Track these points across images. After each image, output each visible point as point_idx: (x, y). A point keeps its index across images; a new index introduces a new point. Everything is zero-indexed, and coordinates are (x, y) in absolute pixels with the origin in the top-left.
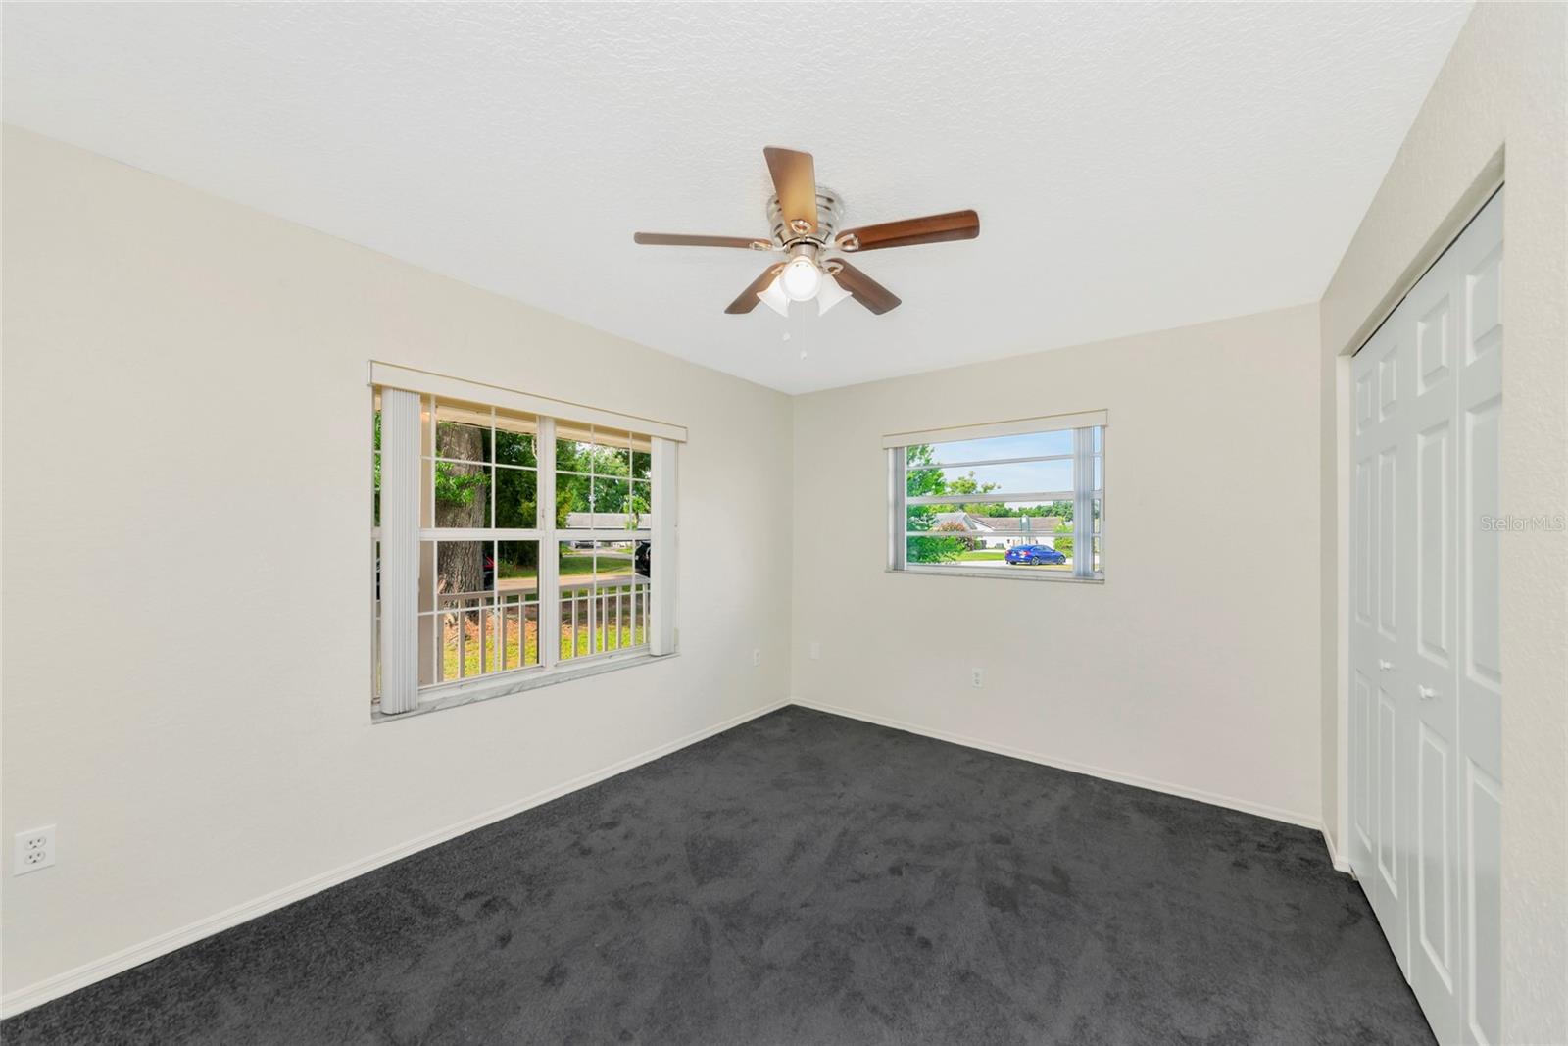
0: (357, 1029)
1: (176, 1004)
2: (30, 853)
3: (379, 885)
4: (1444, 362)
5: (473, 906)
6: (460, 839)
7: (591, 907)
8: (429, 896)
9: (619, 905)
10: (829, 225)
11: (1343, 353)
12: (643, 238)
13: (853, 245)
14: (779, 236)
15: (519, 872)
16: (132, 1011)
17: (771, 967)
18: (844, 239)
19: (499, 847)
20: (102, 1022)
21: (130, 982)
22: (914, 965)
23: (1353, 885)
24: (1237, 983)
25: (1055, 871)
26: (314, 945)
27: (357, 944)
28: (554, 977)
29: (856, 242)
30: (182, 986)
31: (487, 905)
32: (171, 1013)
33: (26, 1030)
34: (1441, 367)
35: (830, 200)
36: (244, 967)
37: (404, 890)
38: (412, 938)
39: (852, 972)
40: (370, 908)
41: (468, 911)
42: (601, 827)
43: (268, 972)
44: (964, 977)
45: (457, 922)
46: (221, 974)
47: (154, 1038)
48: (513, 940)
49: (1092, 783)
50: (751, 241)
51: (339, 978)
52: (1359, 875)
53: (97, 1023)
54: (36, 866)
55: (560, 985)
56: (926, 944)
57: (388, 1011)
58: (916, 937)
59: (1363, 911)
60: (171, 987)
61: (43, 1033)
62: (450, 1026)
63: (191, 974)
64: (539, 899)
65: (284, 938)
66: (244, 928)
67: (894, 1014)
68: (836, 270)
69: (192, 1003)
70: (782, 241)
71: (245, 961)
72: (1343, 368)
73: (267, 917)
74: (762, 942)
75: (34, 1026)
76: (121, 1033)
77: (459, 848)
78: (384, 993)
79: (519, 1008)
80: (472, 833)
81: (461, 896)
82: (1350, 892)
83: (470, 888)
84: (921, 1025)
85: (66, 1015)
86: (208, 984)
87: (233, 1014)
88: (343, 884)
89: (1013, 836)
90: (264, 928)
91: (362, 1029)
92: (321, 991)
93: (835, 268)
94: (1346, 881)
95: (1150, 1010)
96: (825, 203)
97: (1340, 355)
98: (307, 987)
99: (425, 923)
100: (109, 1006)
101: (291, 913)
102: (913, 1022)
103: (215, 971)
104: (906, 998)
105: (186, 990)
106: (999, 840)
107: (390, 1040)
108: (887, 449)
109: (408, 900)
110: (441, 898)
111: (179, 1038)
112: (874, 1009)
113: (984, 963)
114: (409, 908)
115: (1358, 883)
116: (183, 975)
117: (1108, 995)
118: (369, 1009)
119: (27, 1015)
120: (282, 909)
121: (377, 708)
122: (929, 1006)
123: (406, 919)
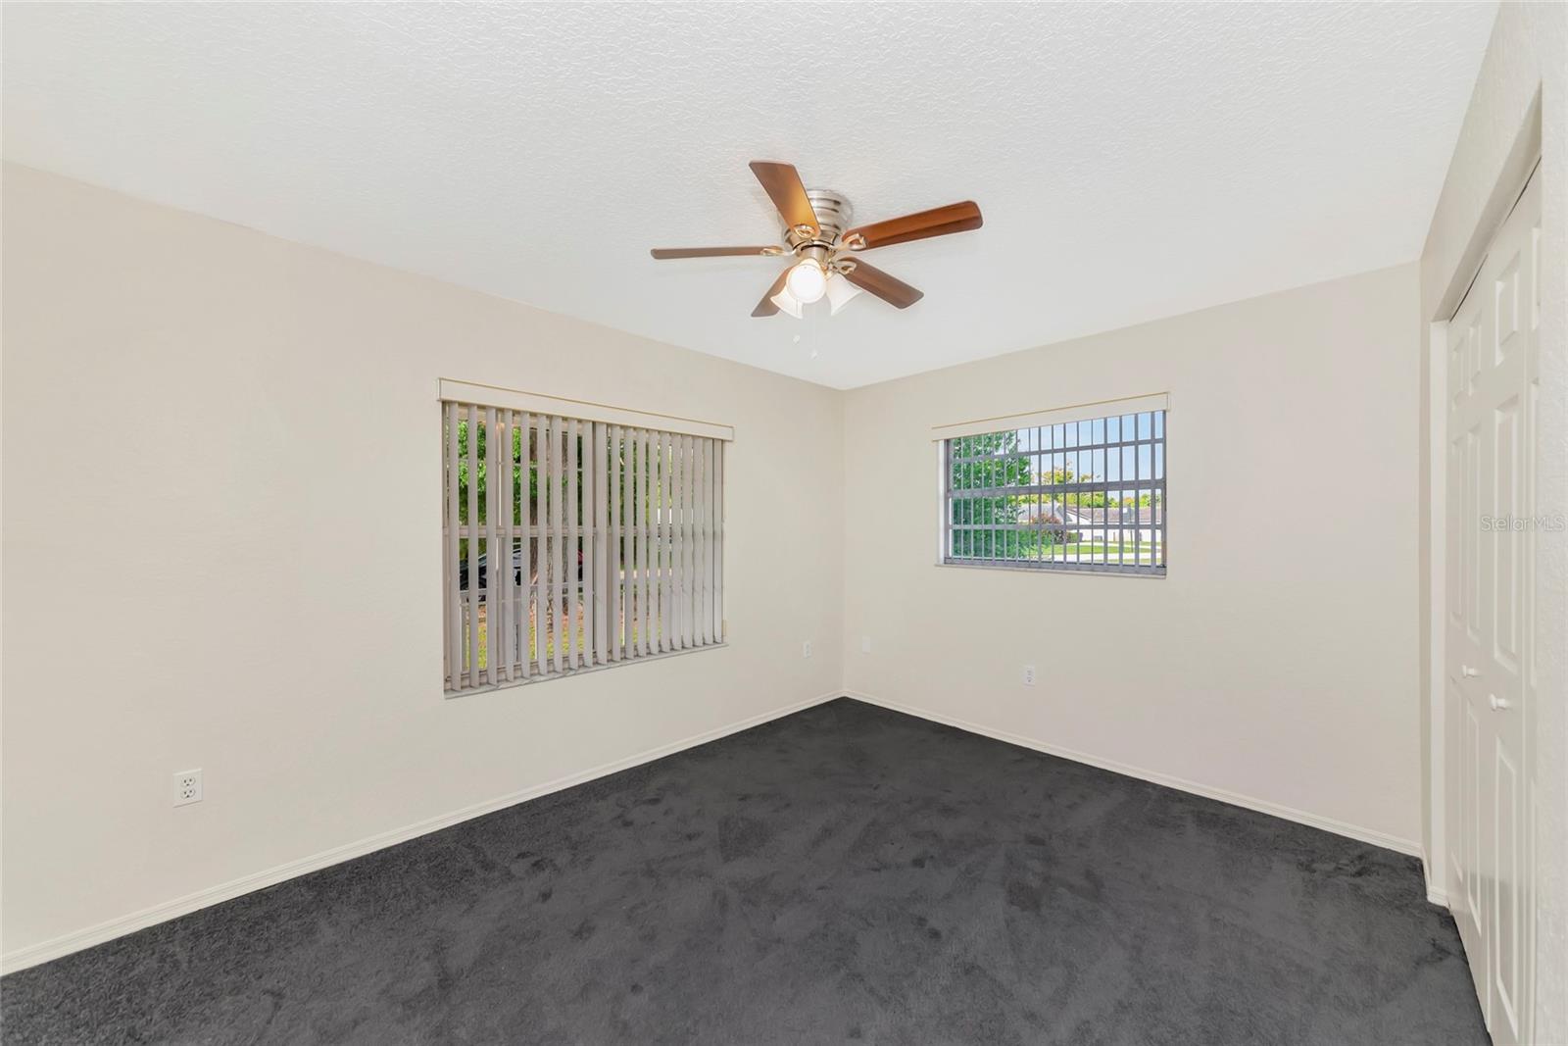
0: (418, 957)
1: (287, 921)
2: (184, 790)
3: (449, 840)
4: (1515, 329)
5: (524, 864)
6: (521, 806)
7: (624, 873)
8: (489, 853)
9: (650, 873)
10: (836, 227)
11: (1436, 319)
12: (659, 254)
13: (860, 244)
14: (789, 241)
15: (567, 838)
16: (257, 923)
17: (779, 941)
18: (851, 238)
19: (554, 815)
20: (234, 930)
21: (257, 900)
22: (919, 954)
23: (1446, 918)
24: (1271, 1007)
25: (1089, 875)
26: (393, 885)
27: (427, 889)
28: (583, 932)
29: (862, 241)
30: (293, 908)
31: (536, 864)
32: (283, 927)
33: (180, 931)
34: (1514, 332)
35: (837, 203)
36: (339, 898)
37: (469, 846)
38: (471, 887)
39: (855, 954)
40: (440, 859)
41: (519, 868)
42: (644, 803)
43: (356, 904)
44: (969, 970)
45: (509, 876)
46: (321, 901)
47: (269, 944)
48: (553, 896)
49: (1150, 790)
50: (762, 249)
51: (409, 915)
52: (1455, 908)
53: (231, 930)
54: (188, 800)
55: (586, 939)
56: (935, 934)
57: (443, 946)
58: (927, 927)
59: (1453, 948)
60: (284, 908)
61: (192, 934)
62: (491, 964)
63: (300, 899)
64: (581, 863)
65: (370, 878)
66: (341, 867)
67: (889, 998)
68: (851, 269)
69: (298, 922)
70: (792, 245)
71: (340, 894)
72: (1439, 334)
73: (360, 859)
74: (774, 919)
75: (186, 928)
76: (247, 939)
77: (519, 813)
78: (442, 931)
79: (550, 954)
80: (532, 801)
81: (516, 855)
82: (1441, 927)
83: (524, 848)
84: (914, 1011)
85: (209, 921)
86: (311, 909)
87: (327, 934)
88: (421, 837)
89: (1050, 838)
90: (357, 868)
91: (421, 958)
92: (394, 923)
93: (849, 267)
94: (1439, 914)
95: (1163, 1023)
96: (832, 205)
97: (1434, 320)
98: (383, 919)
99: (482, 876)
100: (241, 918)
101: (379, 858)
102: (907, 1007)
103: (318, 898)
104: (905, 984)
105: (295, 911)
106: (1033, 841)
107: (441, 970)
108: (937, 441)
109: (471, 855)
110: (499, 855)
111: (286, 949)
112: (872, 991)
113: (992, 959)
114: (471, 863)
115: (1452, 918)
116: (295, 899)
117: (1120, 1003)
118: (428, 942)
119: (182, 919)
120: (372, 854)
121: (449, 685)
122: (926, 993)
123: (467, 871)
